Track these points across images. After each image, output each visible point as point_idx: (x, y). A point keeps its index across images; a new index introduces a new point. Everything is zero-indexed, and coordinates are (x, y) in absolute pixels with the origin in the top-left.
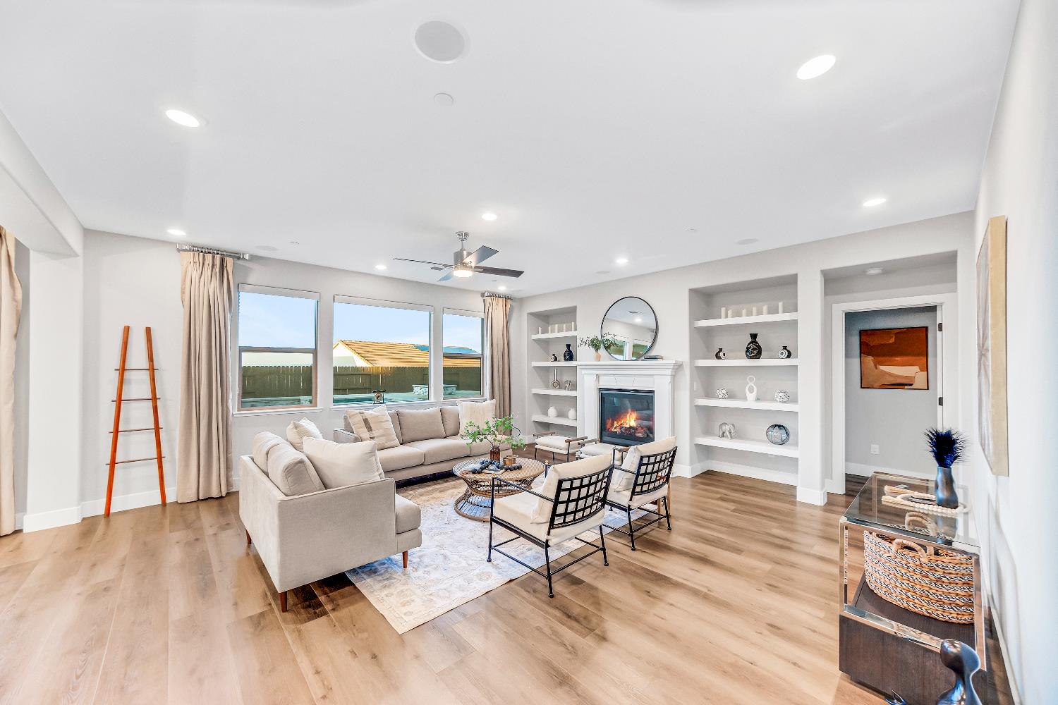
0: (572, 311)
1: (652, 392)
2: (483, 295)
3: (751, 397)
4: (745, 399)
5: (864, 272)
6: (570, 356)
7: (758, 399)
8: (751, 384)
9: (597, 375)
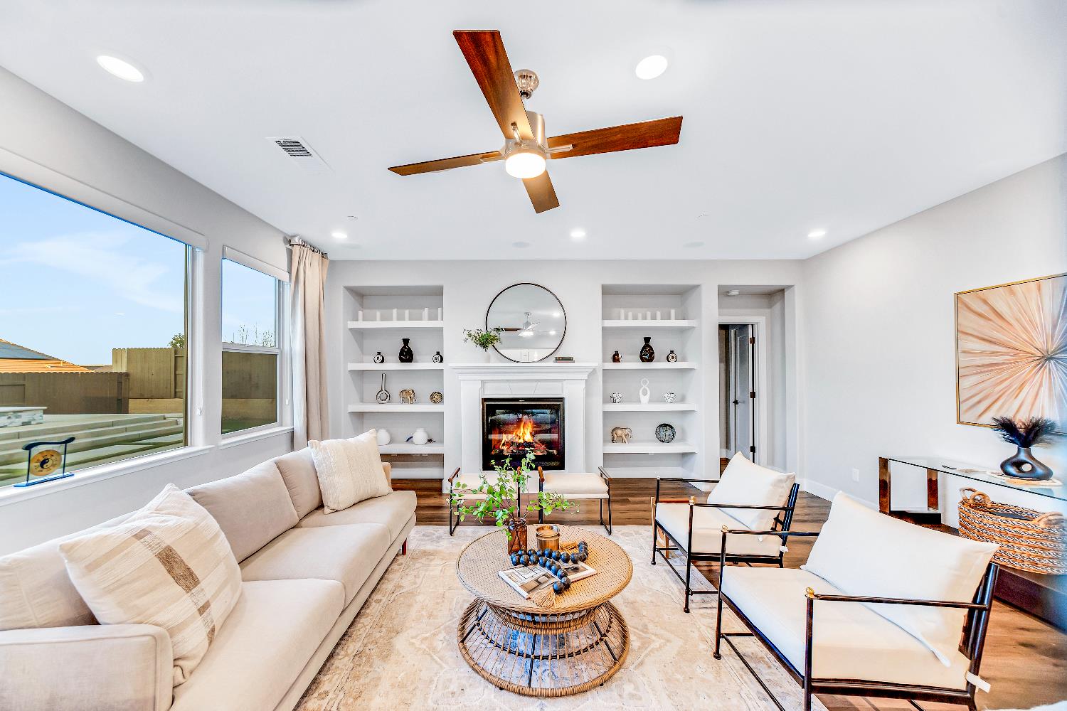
0: (438, 292)
1: (562, 399)
2: (289, 241)
3: (645, 399)
4: (639, 401)
5: (728, 292)
6: (406, 355)
7: (651, 401)
8: (645, 387)
9: (482, 381)
